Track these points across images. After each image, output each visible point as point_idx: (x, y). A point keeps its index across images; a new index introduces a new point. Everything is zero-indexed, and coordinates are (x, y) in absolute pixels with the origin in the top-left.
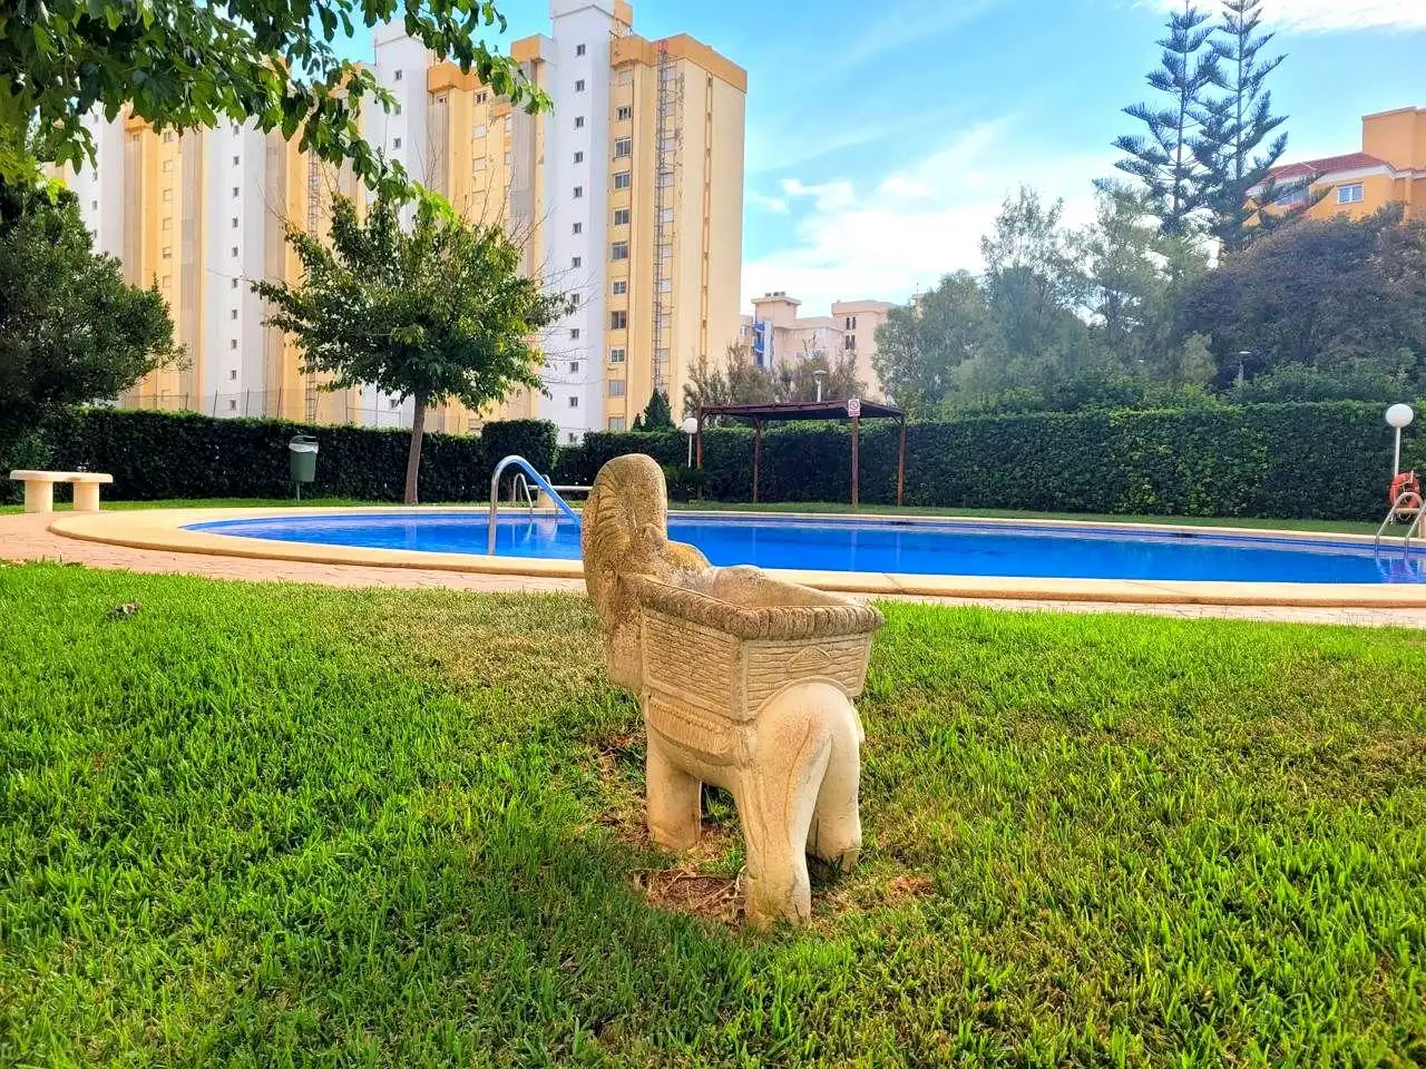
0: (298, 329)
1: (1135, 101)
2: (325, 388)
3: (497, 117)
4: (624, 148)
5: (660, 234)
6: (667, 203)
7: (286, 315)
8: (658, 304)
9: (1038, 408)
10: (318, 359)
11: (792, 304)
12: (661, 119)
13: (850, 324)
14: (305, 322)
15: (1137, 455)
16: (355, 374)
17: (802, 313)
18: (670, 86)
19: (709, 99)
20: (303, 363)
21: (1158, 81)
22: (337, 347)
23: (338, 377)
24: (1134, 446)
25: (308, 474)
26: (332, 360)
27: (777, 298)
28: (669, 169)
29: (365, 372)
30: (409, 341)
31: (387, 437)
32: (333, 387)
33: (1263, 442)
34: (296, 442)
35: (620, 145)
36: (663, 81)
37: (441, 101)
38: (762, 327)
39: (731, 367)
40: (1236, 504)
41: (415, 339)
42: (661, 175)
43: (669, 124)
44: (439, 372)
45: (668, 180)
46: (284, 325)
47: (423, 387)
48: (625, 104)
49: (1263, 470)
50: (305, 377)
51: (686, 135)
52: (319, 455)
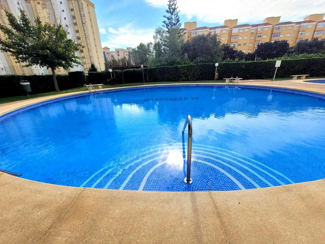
0: (10, 51)
1: (165, 15)
2: (25, 66)
3: (44, 8)
4: (74, 17)
5: (85, 35)
6: (85, 29)
7: (4, 48)
8: (88, 48)
9: (167, 65)
10: (20, 59)
11: (109, 49)
12: (80, 12)
13: (118, 52)
14: (11, 49)
15: (182, 72)
16: (32, 63)
17: (110, 50)
18: (80, 5)
19: (88, 9)
20: (17, 60)
21: (167, 11)
22: (24, 56)
23: (28, 64)
24: (182, 71)
25: (29, 90)
26: (24, 60)
27: (106, 48)
28: (84, 23)
29: (34, 62)
30: (46, 54)
31: (46, 77)
32: (27, 66)
33: (199, 69)
34: (22, 82)
35: (73, 17)
36: (78, 4)
37: (29, 3)
38: (105, 53)
39: (112, 59)
40: (195, 79)
41: (47, 54)
42: (83, 24)
43: (82, 13)
44: (57, 62)
45: (84, 25)
46: (6, 50)
47: (53, 66)
48: (72, 8)
49: (199, 73)
50: (18, 64)
51: (86, 15)
52: (30, 85)
